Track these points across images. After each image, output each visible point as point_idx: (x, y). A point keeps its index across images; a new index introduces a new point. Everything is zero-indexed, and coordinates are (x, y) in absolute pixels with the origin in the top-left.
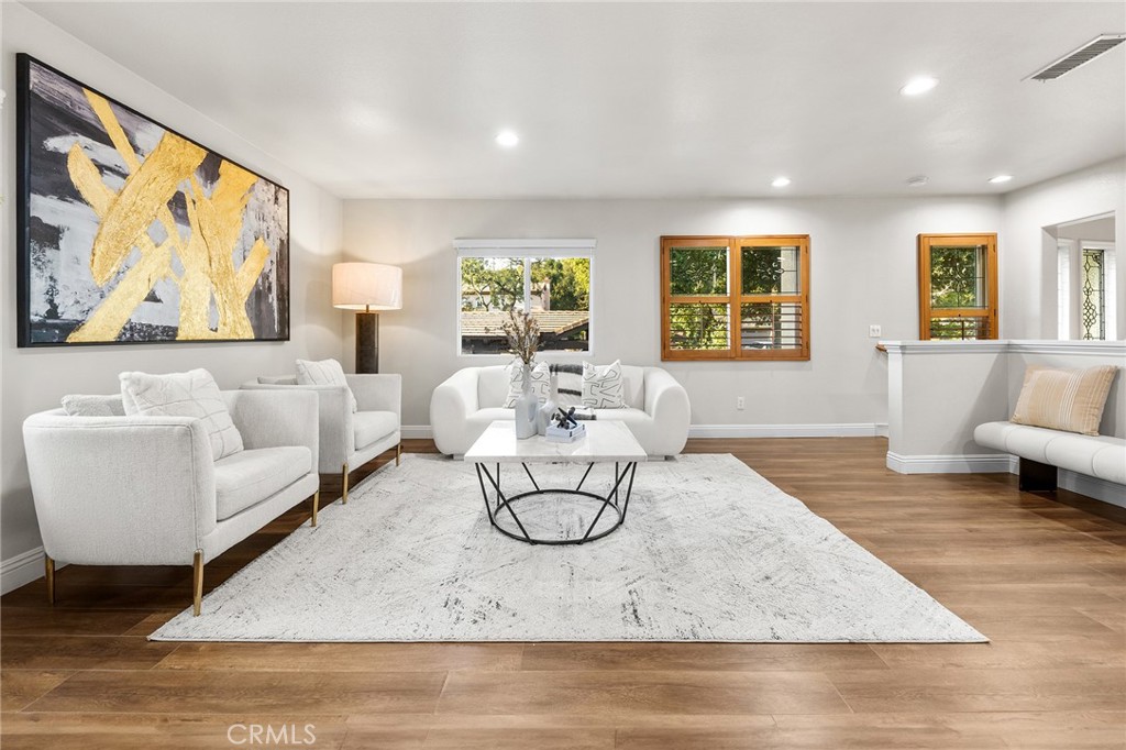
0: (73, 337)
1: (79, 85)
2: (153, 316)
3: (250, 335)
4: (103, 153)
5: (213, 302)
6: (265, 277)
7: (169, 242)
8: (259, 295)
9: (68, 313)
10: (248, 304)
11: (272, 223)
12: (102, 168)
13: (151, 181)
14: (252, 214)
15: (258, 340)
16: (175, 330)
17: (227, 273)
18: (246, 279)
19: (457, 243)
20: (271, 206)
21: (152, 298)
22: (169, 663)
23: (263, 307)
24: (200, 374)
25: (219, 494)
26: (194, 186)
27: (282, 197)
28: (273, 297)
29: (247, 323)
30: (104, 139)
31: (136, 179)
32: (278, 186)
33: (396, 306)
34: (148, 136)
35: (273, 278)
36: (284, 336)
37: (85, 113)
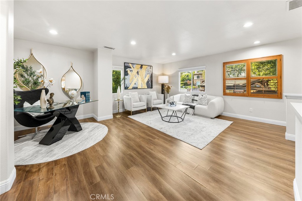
0: (128, 88)
1: (128, 63)
2: (135, 86)
3: (147, 88)
4: (131, 69)
5: (142, 84)
6: (149, 79)
7: (137, 77)
8: (148, 82)
9: (128, 86)
10: (146, 83)
11: (150, 72)
12: (130, 71)
13: (135, 71)
14: (147, 71)
15: (148, 88)
16: (137, 87)
17: (143, 80)
18: (146, 80)
19: (178, 70)
20: (150, 69)
21: (135, 84)
22: (128, 118)
23: (148, 84)
24: (136, 93)
25: (133, 105)
26: (140, 70)
27: (151, 67)
28: (150, 82)
29: (146, 86)
30: (131, 68)
31: (133, 71)
32: (151, 66)
33: (168, 82)
34: (135, 66)
35: (150, 79)
36: (152, 88)
37: (129, 66)
